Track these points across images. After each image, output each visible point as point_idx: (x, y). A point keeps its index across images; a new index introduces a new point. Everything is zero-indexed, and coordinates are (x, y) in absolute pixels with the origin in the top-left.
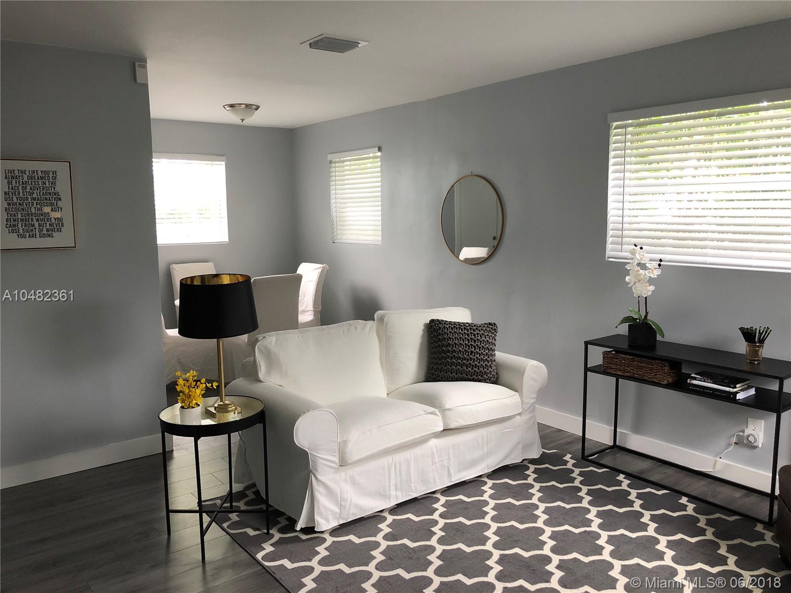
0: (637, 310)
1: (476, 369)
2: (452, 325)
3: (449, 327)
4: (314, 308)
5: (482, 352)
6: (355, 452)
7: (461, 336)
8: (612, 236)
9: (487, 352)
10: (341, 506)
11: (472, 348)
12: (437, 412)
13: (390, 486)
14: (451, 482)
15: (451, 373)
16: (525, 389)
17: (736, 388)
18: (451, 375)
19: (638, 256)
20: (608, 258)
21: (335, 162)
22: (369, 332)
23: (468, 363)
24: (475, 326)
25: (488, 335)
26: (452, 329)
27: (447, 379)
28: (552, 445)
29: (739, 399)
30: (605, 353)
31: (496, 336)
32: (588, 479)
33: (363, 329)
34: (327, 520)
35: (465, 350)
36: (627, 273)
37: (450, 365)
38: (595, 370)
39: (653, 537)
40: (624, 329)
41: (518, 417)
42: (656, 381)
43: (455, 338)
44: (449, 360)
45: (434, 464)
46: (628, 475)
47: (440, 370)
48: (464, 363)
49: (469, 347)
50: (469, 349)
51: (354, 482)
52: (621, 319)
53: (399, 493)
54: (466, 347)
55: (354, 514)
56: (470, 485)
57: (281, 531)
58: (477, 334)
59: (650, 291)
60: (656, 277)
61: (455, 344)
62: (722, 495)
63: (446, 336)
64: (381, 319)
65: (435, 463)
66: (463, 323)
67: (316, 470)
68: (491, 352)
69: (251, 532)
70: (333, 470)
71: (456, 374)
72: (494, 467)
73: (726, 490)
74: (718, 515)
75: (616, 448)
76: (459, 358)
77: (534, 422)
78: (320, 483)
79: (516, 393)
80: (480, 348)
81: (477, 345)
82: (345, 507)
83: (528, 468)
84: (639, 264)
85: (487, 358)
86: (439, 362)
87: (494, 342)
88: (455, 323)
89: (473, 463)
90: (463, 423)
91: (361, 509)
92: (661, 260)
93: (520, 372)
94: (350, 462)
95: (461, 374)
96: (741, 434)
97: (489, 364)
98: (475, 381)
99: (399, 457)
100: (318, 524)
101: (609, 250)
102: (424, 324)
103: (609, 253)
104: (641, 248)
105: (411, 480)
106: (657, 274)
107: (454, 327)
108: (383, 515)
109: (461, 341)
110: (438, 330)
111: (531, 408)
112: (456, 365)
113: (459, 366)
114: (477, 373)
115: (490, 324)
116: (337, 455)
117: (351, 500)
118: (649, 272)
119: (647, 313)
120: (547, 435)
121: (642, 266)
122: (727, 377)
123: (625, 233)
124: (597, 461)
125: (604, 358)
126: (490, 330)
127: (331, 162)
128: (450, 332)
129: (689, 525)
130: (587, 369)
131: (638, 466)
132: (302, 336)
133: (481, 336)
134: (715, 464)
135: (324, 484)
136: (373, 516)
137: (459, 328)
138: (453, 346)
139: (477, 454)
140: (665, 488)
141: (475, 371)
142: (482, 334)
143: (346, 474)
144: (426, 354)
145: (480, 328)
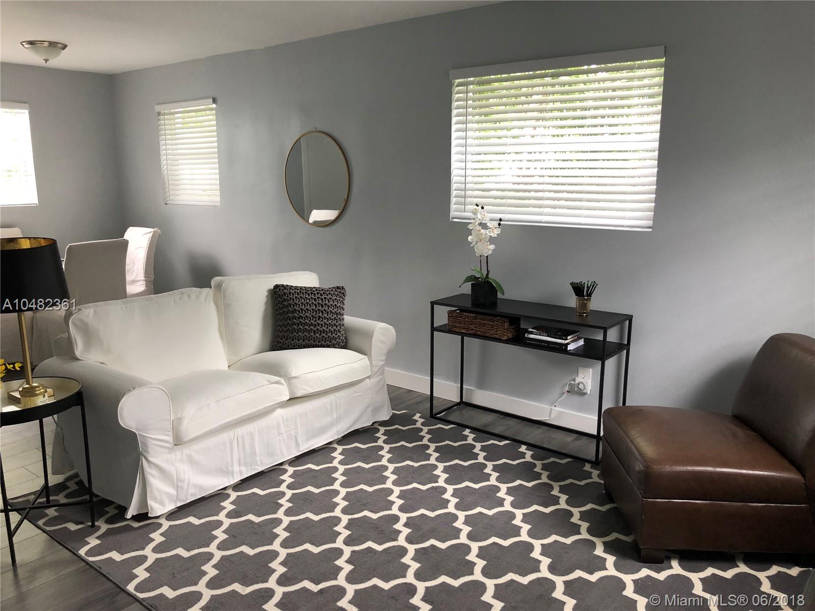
0: (479, 269)
1: (324, 335)
2: (298, 290)
3: (295, 292)
4: (145, 277)
5: (330, 317)
6: (190, 429)
7: (308, 301)
8: (456, 197)
9: (335, 316)
10: (177, 488)
11: (319, 313)
12: (282, 381)
13: (232, 462)
14: (299, 451)
15: (298, 340)
16: (374, 351)
17: (567, 339)
18: (298, 342)
19: (479, 216)
20: (453, 218)
21: (164, 114)
22: (205, 300)
23: (316, 329)
24: (322, 290)
25: (336, 299)
26: (298, 294)
27: (294, 346)
28: (402, 406)
29: (570, 350)
30: (450, 312)
31: (344, 300)
32: (436, 436)
33: (198, 297)
34: (163, 504)
35: (312, 316)
36: (470, 232)
37: (297, 331)
38: (441, 329)
39: (495, 486)
40: (467, 289)
41: (368, 381)
42: (497, 336)
43: (302, 303)
44: (295, 327)
45: (280, 435)
46: (474, 430)
47: (286, 338)
48: (311, 329)
49: (316, 312)
50: (316, 314)
51: (191, 461)
52: (464, 279)
53: (243, 468)
54: (313, 313)
55: (193, 495)
56: (318, 453)
57: (108, 521)
58: (325, 298)
59: (490, 250)
60: (496, 236)
61: (302, 309)
62: (557, 441)
63: (291, 302)
64: (219, 286)
65: (282, 434)
66: (309, 288)
67: (147, 452)
68: (339, 317)
69: (72, 527)
70: (167, 450)
71: (304, 341)
72: (344, 432)
73: (560, 435)
74: (552, 459)
75: (463, 404)
76: (306, 324)
77: (384, 385)
78: (153, 465)
79: (365, 356)
80: (328, 313)
81: (325, 310)
82: (182, 488)
83: (378, 430)
84: (480, 224)
85: (335, 322)
86: (285, 329)
87: (342, 306)
88: (301, 288)
89: (323, 430)
90: (311, 390)
91: (201, 488)
92: (501, 220)
93: (368, 335)
94: (185, 440)
95: (309, 340)
96: (573, 382)
97: (337, 329)
98: (324, 347)
99: (241, 431)
100: (151, 509)
101: (453, 210)
102: (267, 290)
103: (453, 214)
104: (482, 208)
105: (255, 453)
106: (497, 233)
107: (300, 292)
108: (225, 492)
109: (307, 306)
110: (282, 296)
111: (380, 371)
112: (302, 332)
113: (306, 332)
114: (326, 338)
115: (338, 288)
116: (171, 433)
117: (189, 480)
118: (490, 232)
119: (488, 272)
120: (397, 396)
121: (484, 226)
122: (560, 330)
123: (469, 193)
124: (444, 418)
125: (449, 317)
126: (338, 294)
127: (159, 114)
128: (296, 297)
129: (527, 471)
130: (433, 329)
131: (482, 420)
132: (126, 307)
133: (328, 301)
134: (551, 412)
135: (157, 467)
136: (215, 495)
137: (306, 293)
138: (299, 312)
139: (326, 420)
140: (506, 438)
141: (323, 337)
142: (330, 298)
143: (182, 453)
144: (270, 322)
145: (328, 293)
